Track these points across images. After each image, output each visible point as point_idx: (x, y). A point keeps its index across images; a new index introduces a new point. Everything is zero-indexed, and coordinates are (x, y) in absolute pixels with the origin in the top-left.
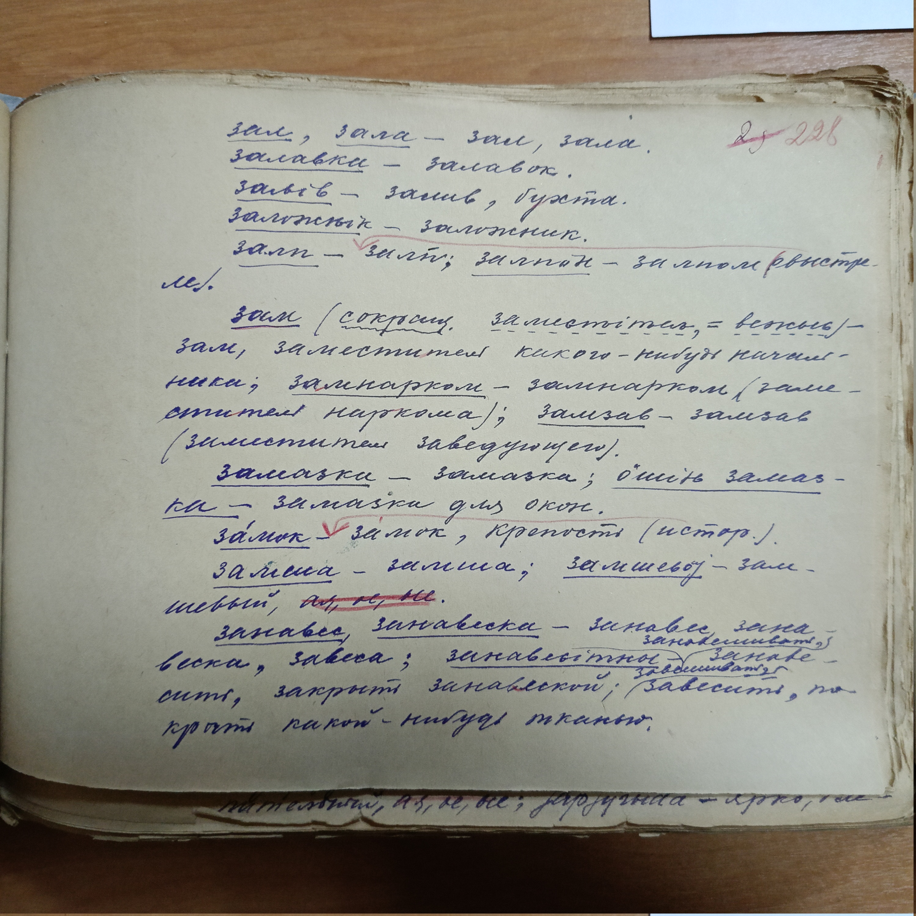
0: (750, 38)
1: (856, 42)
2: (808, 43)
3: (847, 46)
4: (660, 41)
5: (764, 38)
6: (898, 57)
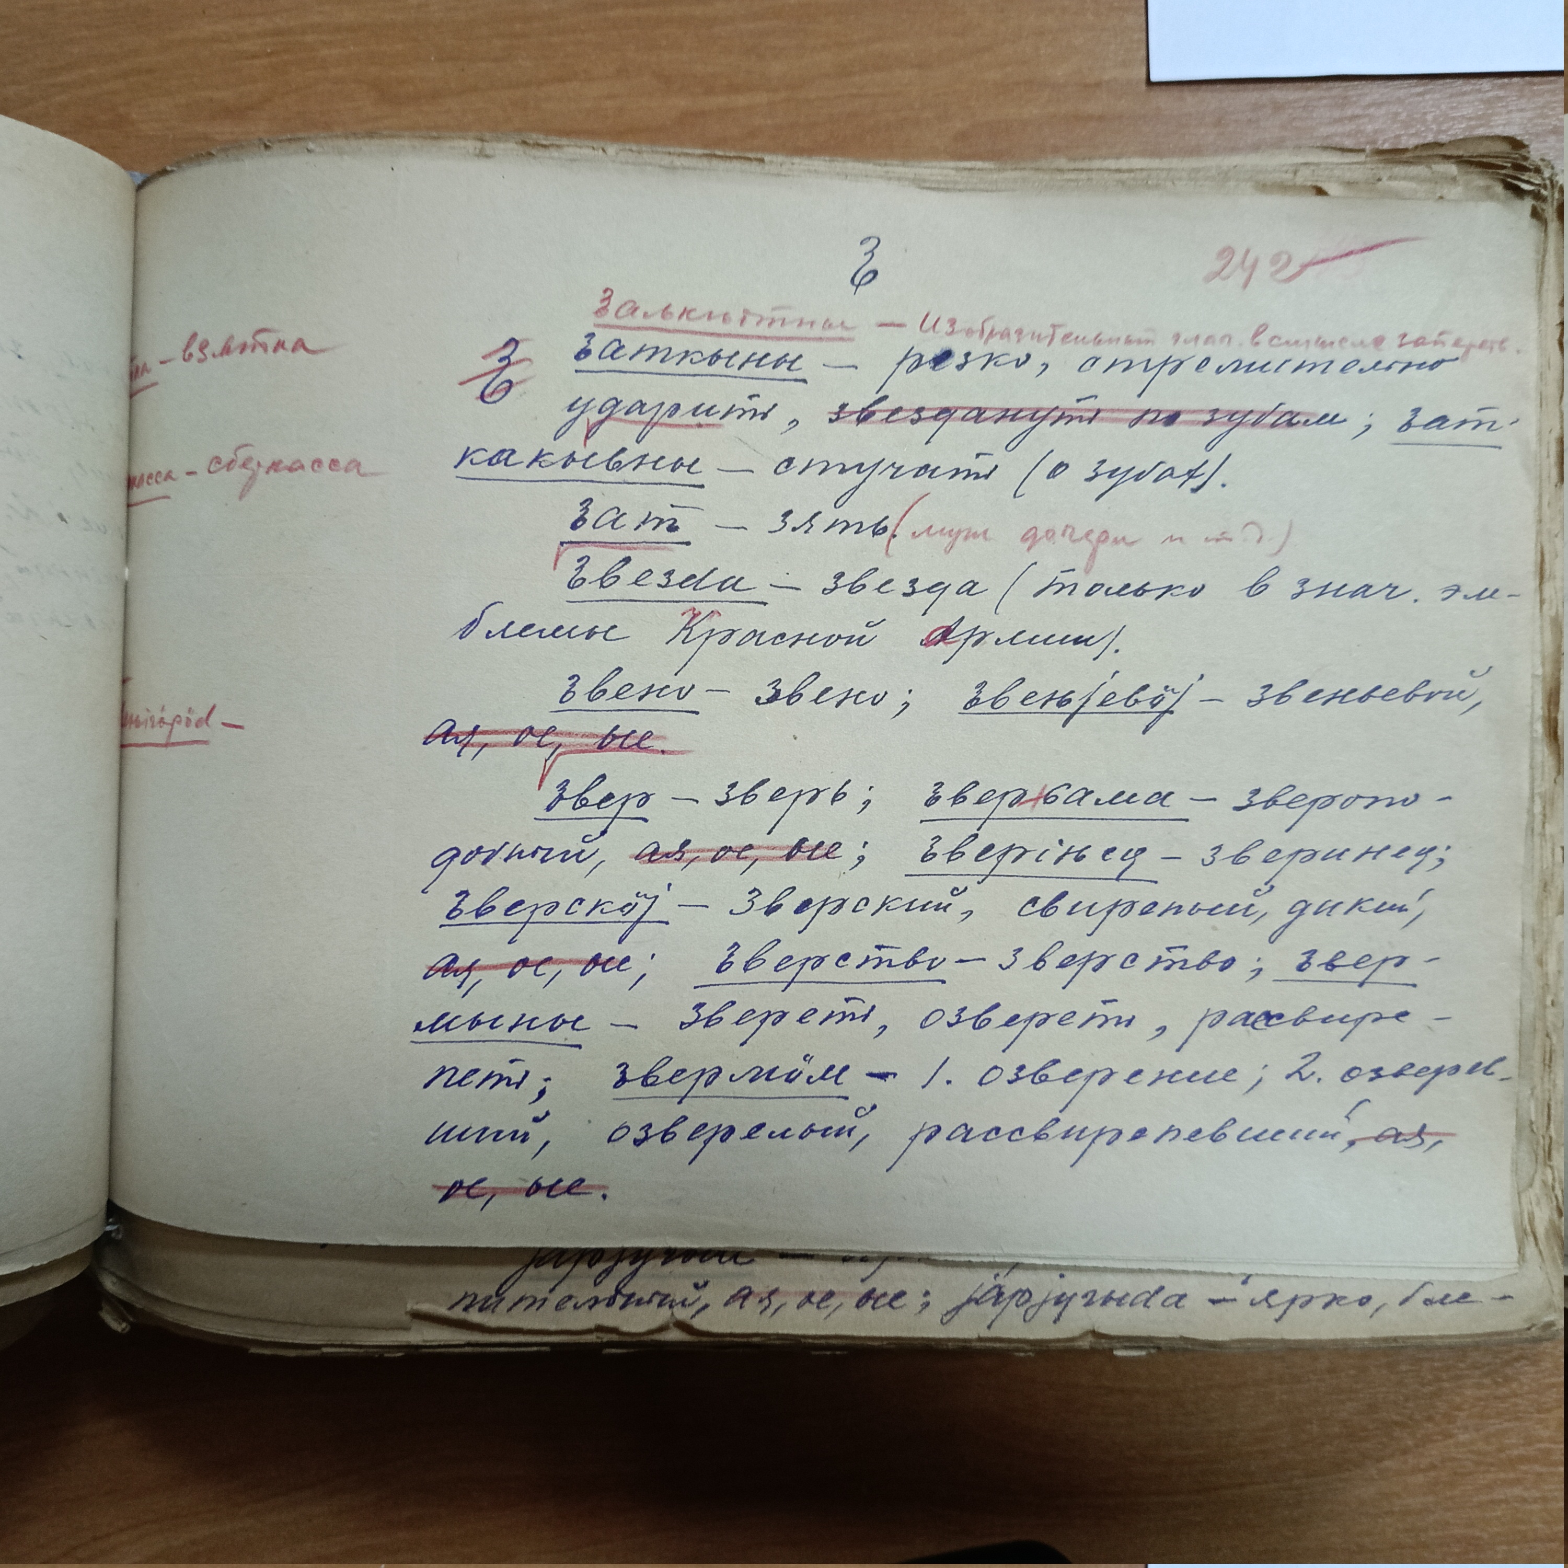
0: (1309, 84)
1: (1479, 91)
2: (1402, 93)
3: (1466, 98)
4: (1164, 87)
5: (1331, 84)
6: (1547, 117)
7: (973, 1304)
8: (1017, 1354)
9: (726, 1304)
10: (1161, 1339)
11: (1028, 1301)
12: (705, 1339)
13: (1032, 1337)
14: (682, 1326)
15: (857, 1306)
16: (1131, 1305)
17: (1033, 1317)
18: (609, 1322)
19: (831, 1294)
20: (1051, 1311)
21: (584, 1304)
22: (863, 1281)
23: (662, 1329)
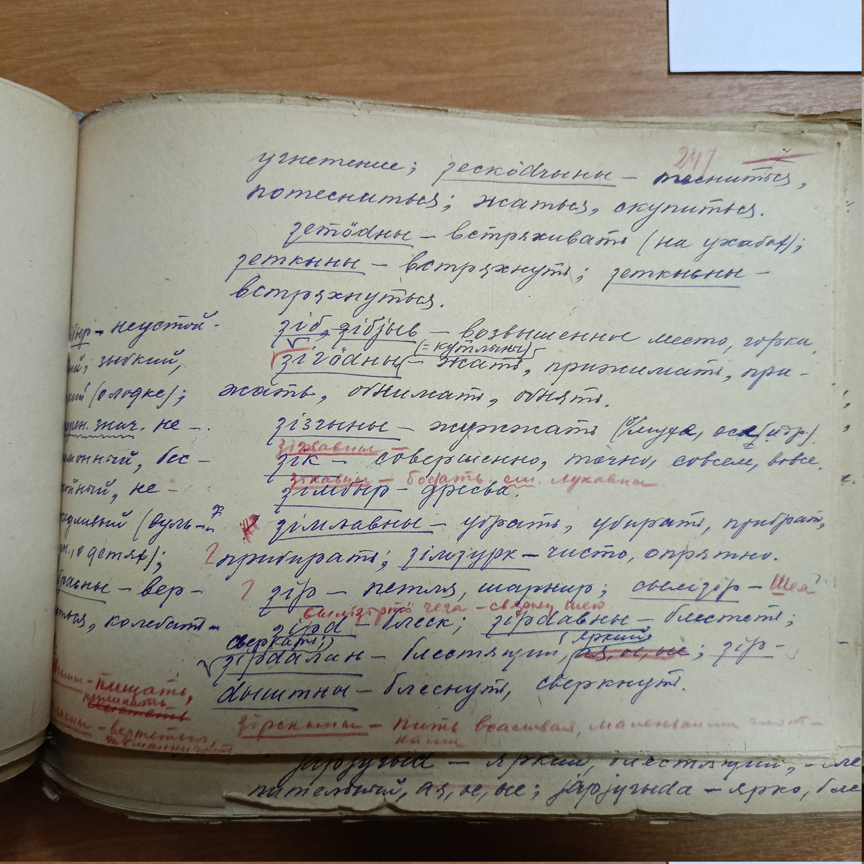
4: (677, 75)
7: (565, 792)
8: (592, 823)
9: (417, 793)
10: (678, 814)
11: (598, 791)
12: (404, 815)
13: (601, 814)
14: (391, 806)
15: (496, 794)
16: (659, 793)
17: (601, 801)
18: (347, 805)
19: (480, 787)
20: (612, 797)
21: (331, 792)
22: (499, 778)
23: (378, 809)
